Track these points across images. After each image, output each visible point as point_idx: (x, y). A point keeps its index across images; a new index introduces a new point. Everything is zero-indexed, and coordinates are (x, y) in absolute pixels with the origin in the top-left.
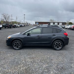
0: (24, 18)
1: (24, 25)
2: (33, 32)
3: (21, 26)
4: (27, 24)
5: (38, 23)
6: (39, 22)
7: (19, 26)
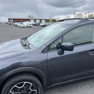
5: (13, 21)
6: (14, 19)
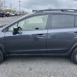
0: (20, 5)
1: (20, 14)
2: (29, 23)
3: (16, 15)
4: (24, 12)
7: (13, 15)
